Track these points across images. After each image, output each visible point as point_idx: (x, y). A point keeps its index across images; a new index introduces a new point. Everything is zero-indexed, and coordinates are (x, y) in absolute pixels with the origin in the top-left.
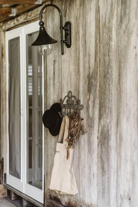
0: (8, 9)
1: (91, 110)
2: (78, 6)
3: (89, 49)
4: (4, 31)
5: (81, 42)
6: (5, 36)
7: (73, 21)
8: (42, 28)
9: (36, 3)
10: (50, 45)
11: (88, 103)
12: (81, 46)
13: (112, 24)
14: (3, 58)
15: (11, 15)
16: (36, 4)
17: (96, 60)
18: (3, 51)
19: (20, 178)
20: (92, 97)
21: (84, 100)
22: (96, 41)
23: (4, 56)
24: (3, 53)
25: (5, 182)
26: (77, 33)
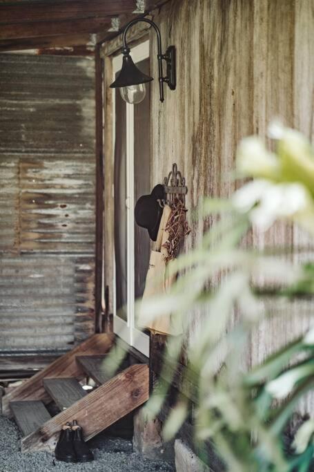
0: (104, 20)
1: (195, 194)
2: (183, 21)
3: (194, 93)
4: (109, 56)
5: (186, 81)
6: (112, 65)
7: (178, 46)
8: (127, 58)
9: (135, 12)
10: (141, 85)
11: (192, 183)
12: (186, 87)
13: (214, 53)
14: (108, 106)
15: (111, 30)
16: (134, 14)
17: (200, 111)
18: (108, 94)
19: (126, 320)
20: (196, 173)
21: (188, 178)
22: (200, 80)
23: (110, 101)
24: (109, 97)
25: (112, 329)
26: (182, 65)
